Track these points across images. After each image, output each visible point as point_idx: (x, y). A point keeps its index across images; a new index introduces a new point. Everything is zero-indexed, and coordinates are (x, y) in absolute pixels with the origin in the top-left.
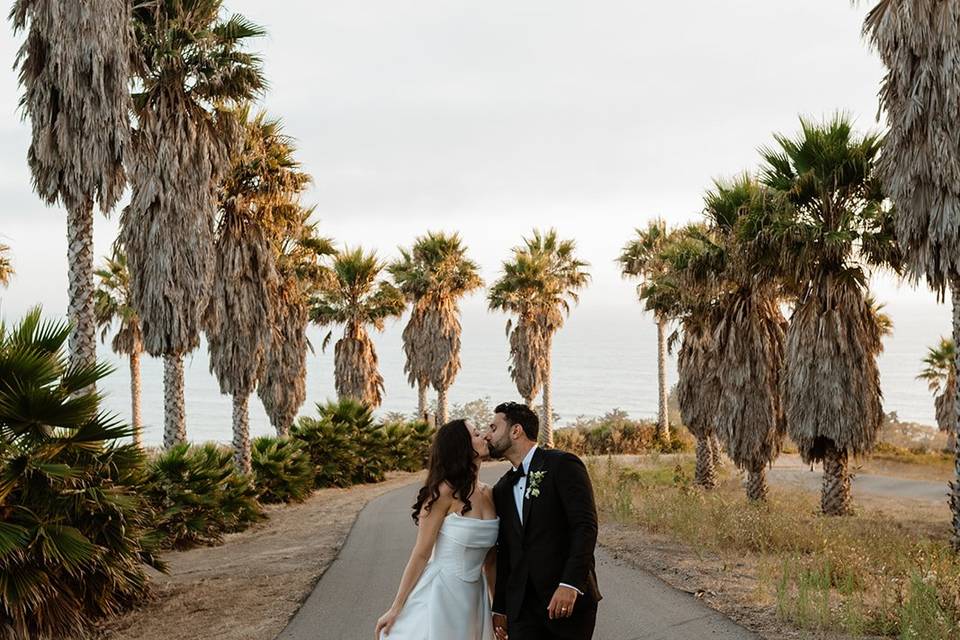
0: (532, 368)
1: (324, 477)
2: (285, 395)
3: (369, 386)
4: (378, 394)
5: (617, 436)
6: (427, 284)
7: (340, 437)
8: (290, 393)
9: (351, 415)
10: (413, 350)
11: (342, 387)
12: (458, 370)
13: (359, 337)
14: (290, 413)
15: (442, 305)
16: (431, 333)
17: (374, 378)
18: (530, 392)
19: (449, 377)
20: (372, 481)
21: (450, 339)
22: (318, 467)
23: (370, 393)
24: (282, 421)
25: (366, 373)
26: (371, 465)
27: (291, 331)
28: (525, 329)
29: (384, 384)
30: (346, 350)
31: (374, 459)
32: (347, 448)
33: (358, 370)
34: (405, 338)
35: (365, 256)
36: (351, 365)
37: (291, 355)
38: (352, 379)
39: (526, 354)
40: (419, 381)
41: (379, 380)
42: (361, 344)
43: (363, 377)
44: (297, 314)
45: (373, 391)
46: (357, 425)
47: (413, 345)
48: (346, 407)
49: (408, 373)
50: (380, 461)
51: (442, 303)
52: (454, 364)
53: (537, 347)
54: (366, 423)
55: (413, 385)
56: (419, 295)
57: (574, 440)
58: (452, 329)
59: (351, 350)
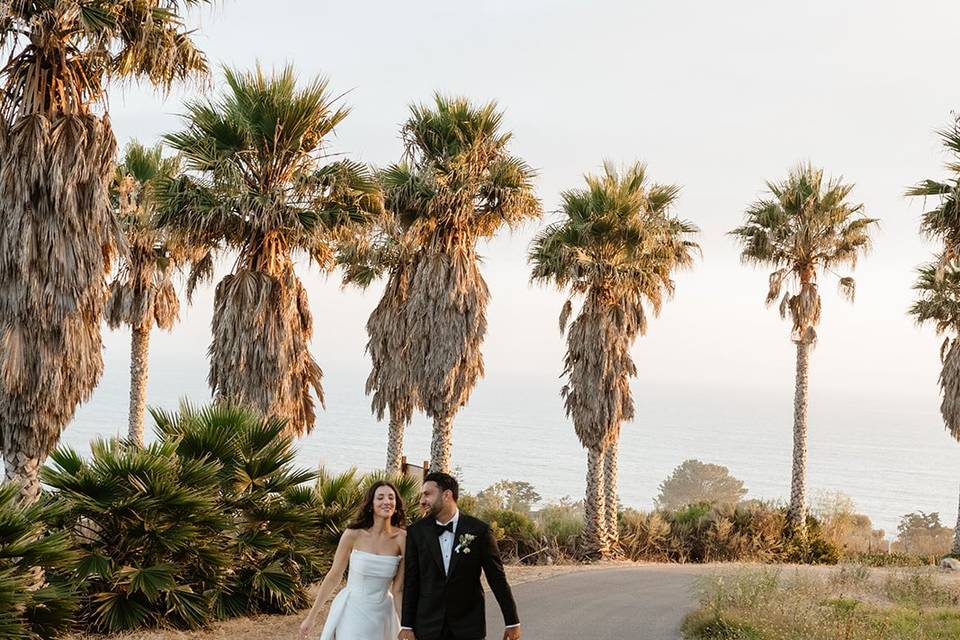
0: (606, 392)
1: (138, 597)
2: (33, 365)
3: (287, 384)
4: (308, 404)
5: (725, 526)
6: (427, 195)
7: (192, 496)
8: (46, 359)
9: (237, 442)
10: (385, 351)
11: (224, 382)
12: (479, 379)
13: (272, 269)
14: (46, 420)
15: (453, 243)
16: (428, 297)
17: (301, 367)
18: (600, 437)
19: (458, 391)
20: (272, 608)
21: (467, 312)
22: (126, 570)
23: (288, 398)
24: (21, 438)
25: (282, 354)
26: (276, 568)
27: (62, 184)
28: (597, 318)
29: (322, 382)
30: (240, 296)
31: (283, 555)
32: (210, 526)
33: (264, 345)
34: (371, 328)
35: (299, 90)
36: (249, 330)
37: (60, 253)
38: (248, 365)
39: (598, 366)
40: (393, 408)
41: (311, 373)
42: (275, 285)
43: (274, 360)
44: (84, 138)
45: (296, 396)
46: (248, 469)
47: (385, 342)
48: (224, 422)
49: (373, 392)
50: (299, 559)
51: (455, 239)
52: (471, 364)
53: (619, 353)
54: (269, 466)
55: (380, 415)
56: (408, 217)
57: (653, 532)
58: (473, 293)
59: (250, 296)
